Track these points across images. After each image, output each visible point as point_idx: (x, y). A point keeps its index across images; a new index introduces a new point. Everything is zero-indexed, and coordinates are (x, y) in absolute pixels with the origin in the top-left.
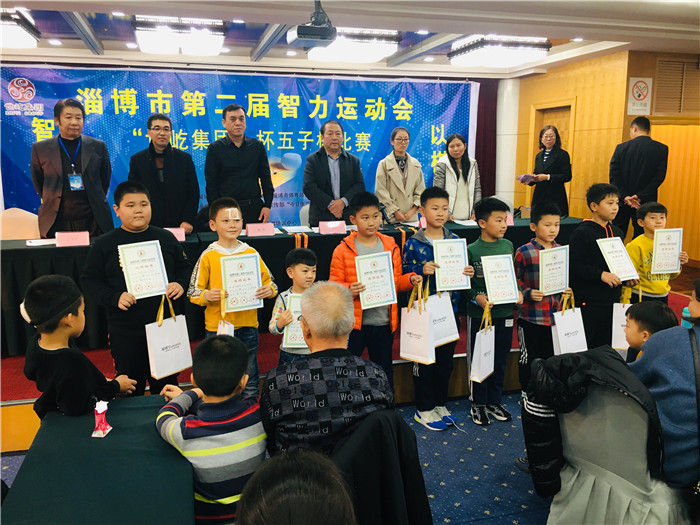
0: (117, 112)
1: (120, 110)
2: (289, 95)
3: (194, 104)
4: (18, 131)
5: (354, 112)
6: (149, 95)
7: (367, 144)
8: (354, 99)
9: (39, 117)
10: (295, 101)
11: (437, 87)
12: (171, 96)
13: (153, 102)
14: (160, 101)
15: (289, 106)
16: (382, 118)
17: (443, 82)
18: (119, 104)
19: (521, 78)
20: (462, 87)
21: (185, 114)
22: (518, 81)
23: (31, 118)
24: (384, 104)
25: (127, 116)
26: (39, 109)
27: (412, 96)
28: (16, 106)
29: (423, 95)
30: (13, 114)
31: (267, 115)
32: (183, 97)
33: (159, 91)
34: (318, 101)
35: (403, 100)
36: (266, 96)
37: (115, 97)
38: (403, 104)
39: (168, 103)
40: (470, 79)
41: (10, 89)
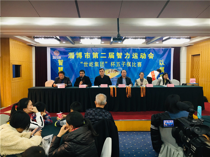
0: (77, 58)
1: (78, 57)
2: (119, 52)
3: (95, 56)
4: (55, 63)
5: (137, 57)
6: (85, 54)
8: (137, 53)
9: (60, 59)
10: (121, 54)
11: (161, 50)
12: (90, 54)
13: (86, 55)
15: (119, 55)
16: (145, 58)
17: (163, 48)
20: (169, 49)
21: (93, 58)
22: (186, 47)
23: (58, 59)
24: (145, 54)
25: (80, 59)
26: (60, 57)
27: (154, 52)
28: (55, 57)
29: (157, 52)
30: (54, 59)
32: (93, 54)
33: (87, 53)
34: (127, 54)
36: (113, 53)
37: (77, 54)
38: (151, 54)
40: (171, 47)
41: (54, 53)
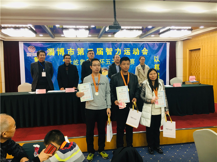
1: (59, 54)
2: (109, 48)
3: (81, 52)
4: (30, 61)
5: (129, 53)
7: (134, 62)
8: (129, 49)
11: (156, 44)
13: (69, 52)
15: (109, 51)
16: (138, 54)
18: (59, 52)
19: (183, 40)
20: (164, 44)
21: (78, 55)
22: (182, 42)
23: (34, 57)
24: (139, 50)
25: (61, 56)
26: (36, 54)
28: (30, 54)
29: (151, 47)
30: (29, 56)
33: (71, 48)
36: (102, 49)
37: (58, 50)
38: (145, 50)
39: (73, 52)
41: (28, 49)
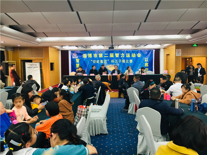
0: (89, 57)
3: (101, 56)
4: (74, 61)
5: (129, 56)
7: (132, 62)
8: (129, 54)
10: (118, 54)
12: (97, 54)
14: (95, 55)
16: (135, 57)
17: (147, 50)
20: (151, 51)
21: (99, 57)
22: (163, 49)
23: (76, 59)
24: (135, 54)
26: (77, 57)
27: (141, 53)
29: (143, 52)
30: (73, 58)
31: (113, 57)
32: (99, 54)
34: (122, 54)
35: (139, 53)
36: (113, 54)
37: (88, 55)
39: (97, 56)
40: (153, 49)
41: (73, 54)
